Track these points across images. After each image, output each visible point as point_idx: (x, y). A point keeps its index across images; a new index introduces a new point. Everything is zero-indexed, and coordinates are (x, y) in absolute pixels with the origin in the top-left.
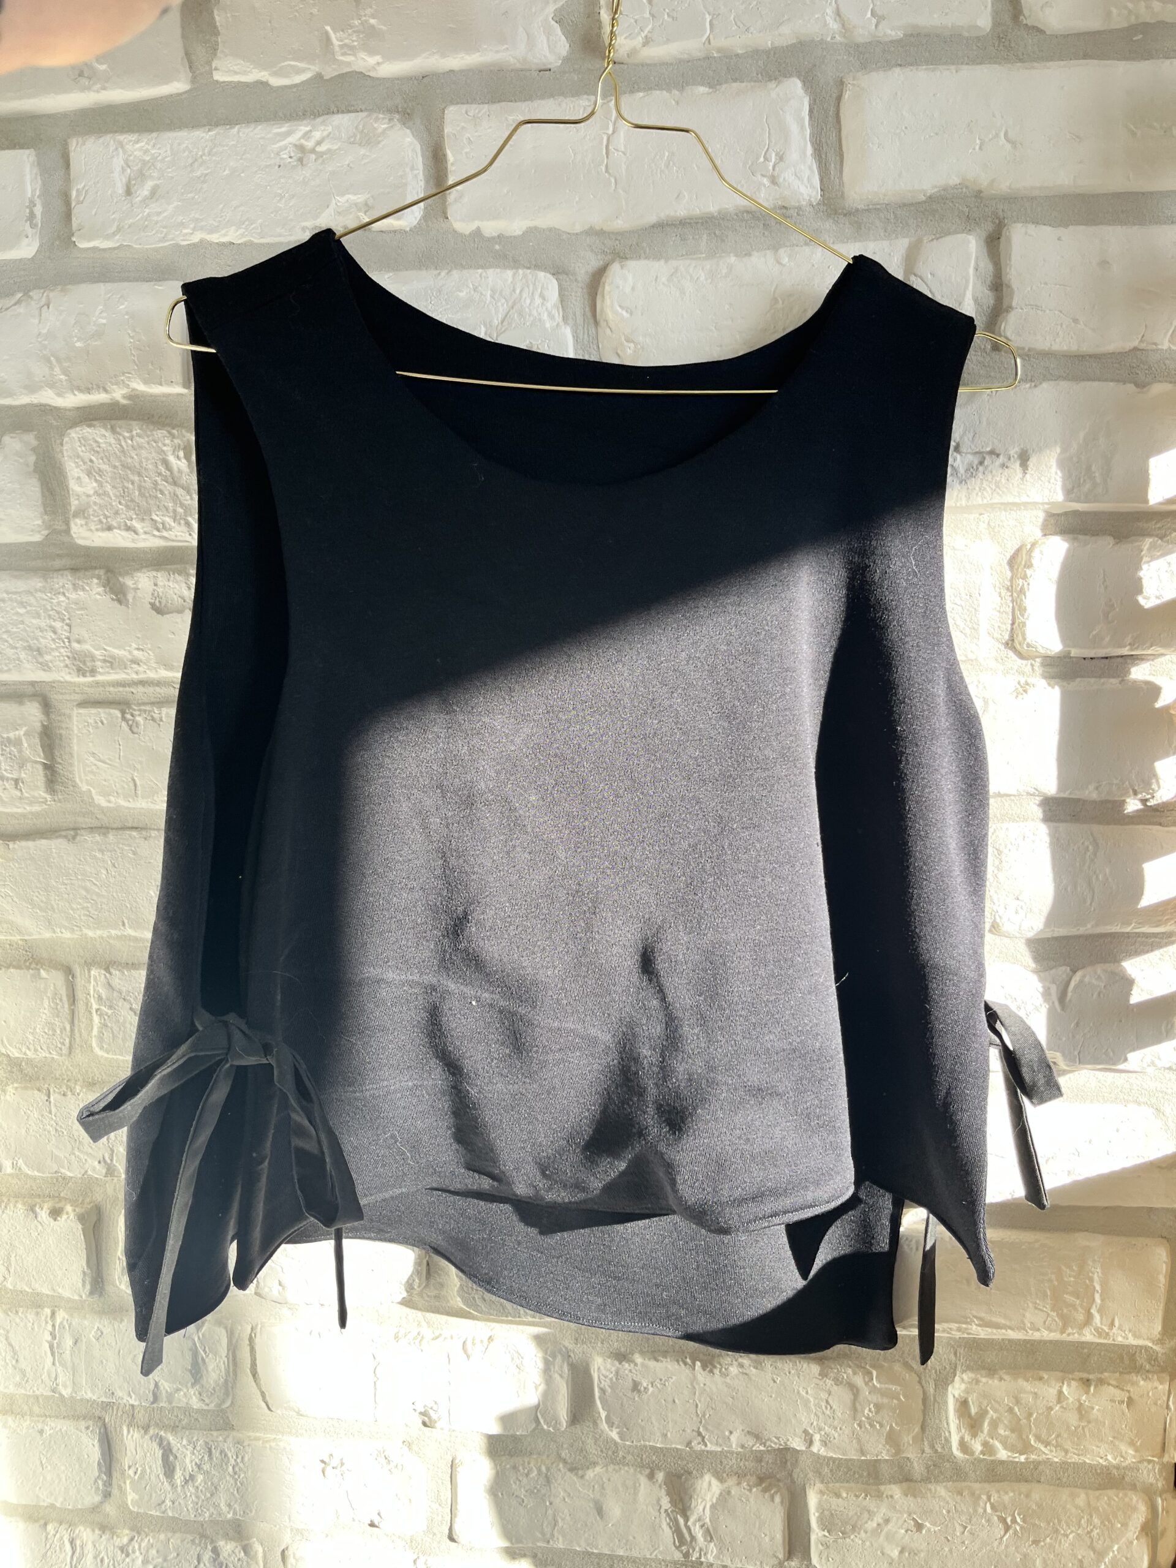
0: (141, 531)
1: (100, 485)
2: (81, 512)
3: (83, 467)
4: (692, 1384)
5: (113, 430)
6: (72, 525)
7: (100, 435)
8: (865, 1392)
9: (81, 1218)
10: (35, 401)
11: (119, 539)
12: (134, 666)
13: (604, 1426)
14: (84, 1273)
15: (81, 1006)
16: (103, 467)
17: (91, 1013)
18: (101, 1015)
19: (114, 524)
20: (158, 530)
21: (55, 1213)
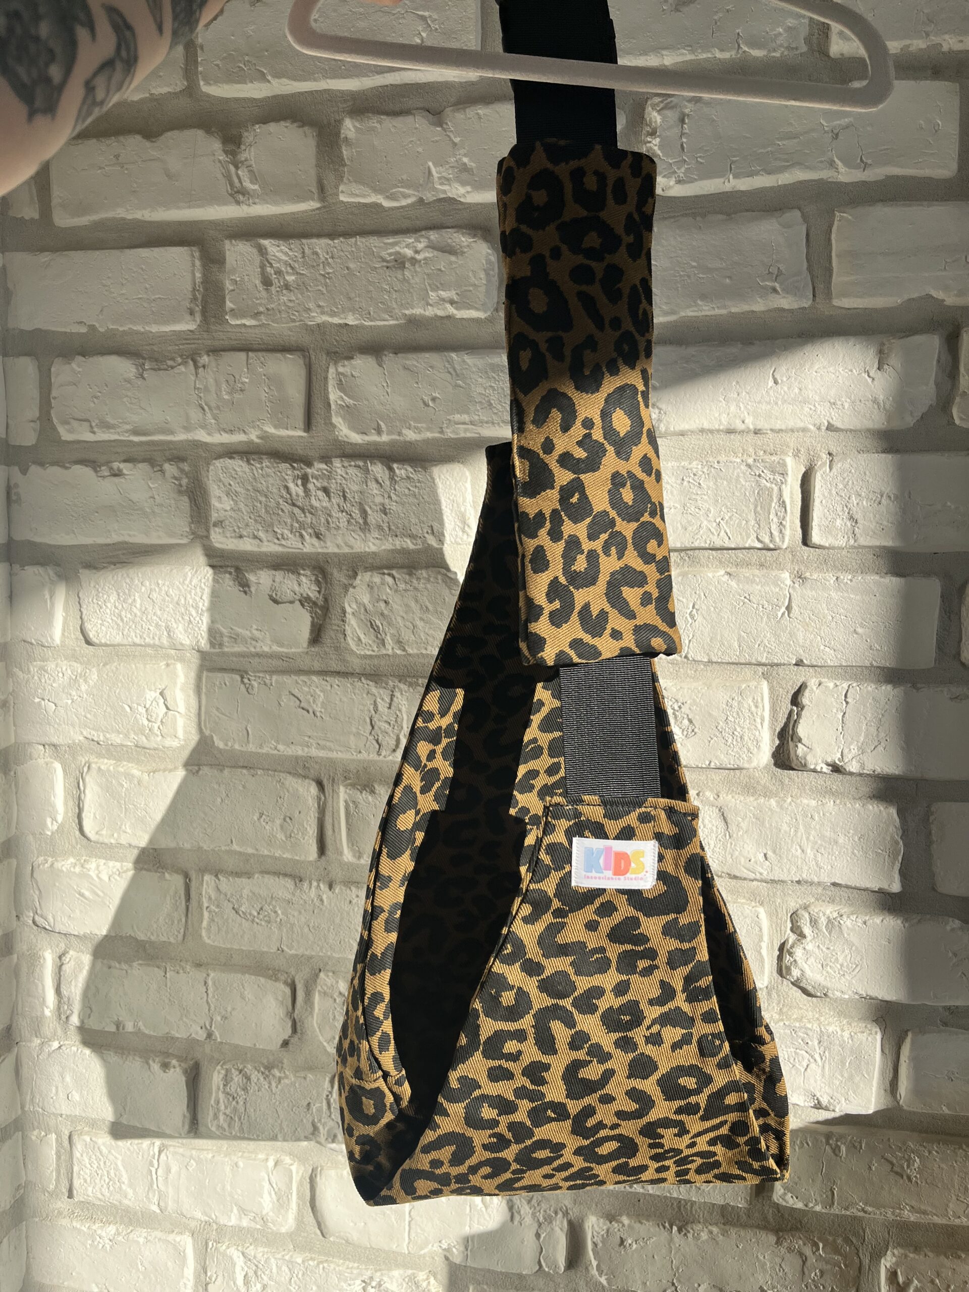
0: (265, 539)
1: (236, 502)
2: (219, 523)
3: (224, 489)
4: (669, 1244)
5: (248, 461)
6: (212, 532)
7: (238, 465)
8: (812, 1260)
9: (185, 1072)
10: (190, 438)
11: (247, 545)
12: (254, 643)
13: (594, 1272)
14: (184, 1116)
15: (194, 903)
16: (238, 489)
17: (201, 909)
18: (210, 912)
19: (245, 534)
20: (278, 539)
21: (165, 1066)
